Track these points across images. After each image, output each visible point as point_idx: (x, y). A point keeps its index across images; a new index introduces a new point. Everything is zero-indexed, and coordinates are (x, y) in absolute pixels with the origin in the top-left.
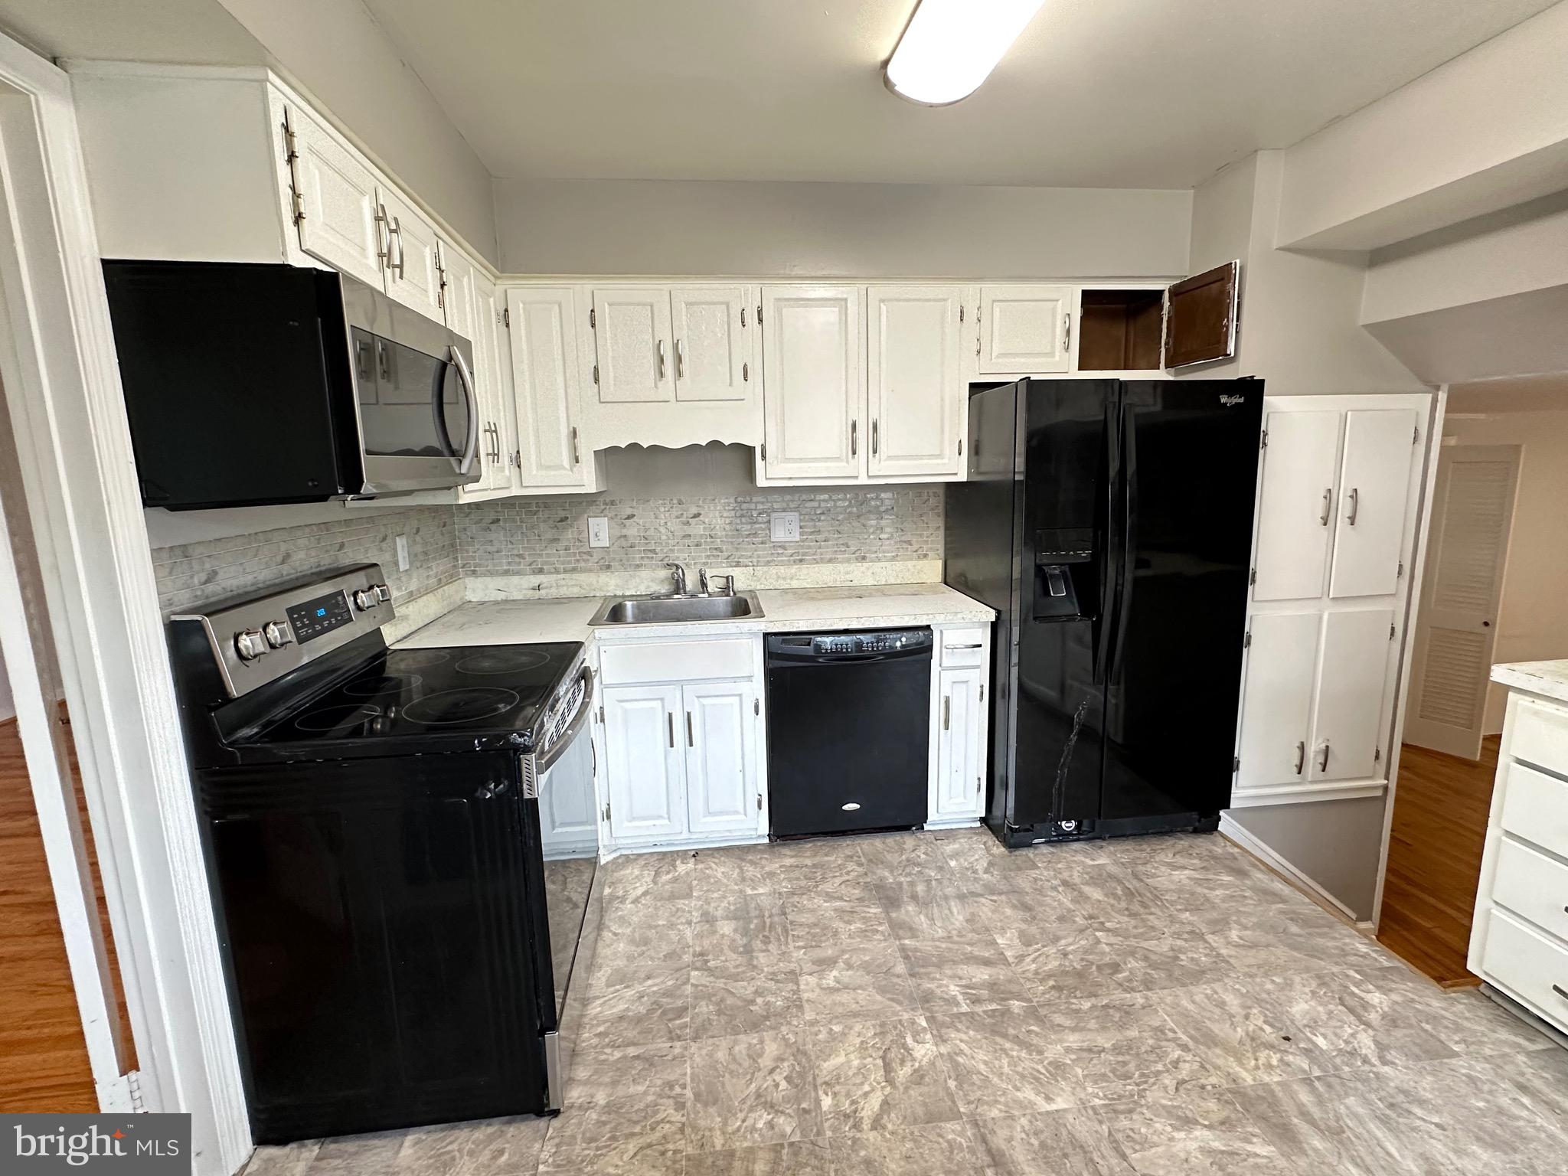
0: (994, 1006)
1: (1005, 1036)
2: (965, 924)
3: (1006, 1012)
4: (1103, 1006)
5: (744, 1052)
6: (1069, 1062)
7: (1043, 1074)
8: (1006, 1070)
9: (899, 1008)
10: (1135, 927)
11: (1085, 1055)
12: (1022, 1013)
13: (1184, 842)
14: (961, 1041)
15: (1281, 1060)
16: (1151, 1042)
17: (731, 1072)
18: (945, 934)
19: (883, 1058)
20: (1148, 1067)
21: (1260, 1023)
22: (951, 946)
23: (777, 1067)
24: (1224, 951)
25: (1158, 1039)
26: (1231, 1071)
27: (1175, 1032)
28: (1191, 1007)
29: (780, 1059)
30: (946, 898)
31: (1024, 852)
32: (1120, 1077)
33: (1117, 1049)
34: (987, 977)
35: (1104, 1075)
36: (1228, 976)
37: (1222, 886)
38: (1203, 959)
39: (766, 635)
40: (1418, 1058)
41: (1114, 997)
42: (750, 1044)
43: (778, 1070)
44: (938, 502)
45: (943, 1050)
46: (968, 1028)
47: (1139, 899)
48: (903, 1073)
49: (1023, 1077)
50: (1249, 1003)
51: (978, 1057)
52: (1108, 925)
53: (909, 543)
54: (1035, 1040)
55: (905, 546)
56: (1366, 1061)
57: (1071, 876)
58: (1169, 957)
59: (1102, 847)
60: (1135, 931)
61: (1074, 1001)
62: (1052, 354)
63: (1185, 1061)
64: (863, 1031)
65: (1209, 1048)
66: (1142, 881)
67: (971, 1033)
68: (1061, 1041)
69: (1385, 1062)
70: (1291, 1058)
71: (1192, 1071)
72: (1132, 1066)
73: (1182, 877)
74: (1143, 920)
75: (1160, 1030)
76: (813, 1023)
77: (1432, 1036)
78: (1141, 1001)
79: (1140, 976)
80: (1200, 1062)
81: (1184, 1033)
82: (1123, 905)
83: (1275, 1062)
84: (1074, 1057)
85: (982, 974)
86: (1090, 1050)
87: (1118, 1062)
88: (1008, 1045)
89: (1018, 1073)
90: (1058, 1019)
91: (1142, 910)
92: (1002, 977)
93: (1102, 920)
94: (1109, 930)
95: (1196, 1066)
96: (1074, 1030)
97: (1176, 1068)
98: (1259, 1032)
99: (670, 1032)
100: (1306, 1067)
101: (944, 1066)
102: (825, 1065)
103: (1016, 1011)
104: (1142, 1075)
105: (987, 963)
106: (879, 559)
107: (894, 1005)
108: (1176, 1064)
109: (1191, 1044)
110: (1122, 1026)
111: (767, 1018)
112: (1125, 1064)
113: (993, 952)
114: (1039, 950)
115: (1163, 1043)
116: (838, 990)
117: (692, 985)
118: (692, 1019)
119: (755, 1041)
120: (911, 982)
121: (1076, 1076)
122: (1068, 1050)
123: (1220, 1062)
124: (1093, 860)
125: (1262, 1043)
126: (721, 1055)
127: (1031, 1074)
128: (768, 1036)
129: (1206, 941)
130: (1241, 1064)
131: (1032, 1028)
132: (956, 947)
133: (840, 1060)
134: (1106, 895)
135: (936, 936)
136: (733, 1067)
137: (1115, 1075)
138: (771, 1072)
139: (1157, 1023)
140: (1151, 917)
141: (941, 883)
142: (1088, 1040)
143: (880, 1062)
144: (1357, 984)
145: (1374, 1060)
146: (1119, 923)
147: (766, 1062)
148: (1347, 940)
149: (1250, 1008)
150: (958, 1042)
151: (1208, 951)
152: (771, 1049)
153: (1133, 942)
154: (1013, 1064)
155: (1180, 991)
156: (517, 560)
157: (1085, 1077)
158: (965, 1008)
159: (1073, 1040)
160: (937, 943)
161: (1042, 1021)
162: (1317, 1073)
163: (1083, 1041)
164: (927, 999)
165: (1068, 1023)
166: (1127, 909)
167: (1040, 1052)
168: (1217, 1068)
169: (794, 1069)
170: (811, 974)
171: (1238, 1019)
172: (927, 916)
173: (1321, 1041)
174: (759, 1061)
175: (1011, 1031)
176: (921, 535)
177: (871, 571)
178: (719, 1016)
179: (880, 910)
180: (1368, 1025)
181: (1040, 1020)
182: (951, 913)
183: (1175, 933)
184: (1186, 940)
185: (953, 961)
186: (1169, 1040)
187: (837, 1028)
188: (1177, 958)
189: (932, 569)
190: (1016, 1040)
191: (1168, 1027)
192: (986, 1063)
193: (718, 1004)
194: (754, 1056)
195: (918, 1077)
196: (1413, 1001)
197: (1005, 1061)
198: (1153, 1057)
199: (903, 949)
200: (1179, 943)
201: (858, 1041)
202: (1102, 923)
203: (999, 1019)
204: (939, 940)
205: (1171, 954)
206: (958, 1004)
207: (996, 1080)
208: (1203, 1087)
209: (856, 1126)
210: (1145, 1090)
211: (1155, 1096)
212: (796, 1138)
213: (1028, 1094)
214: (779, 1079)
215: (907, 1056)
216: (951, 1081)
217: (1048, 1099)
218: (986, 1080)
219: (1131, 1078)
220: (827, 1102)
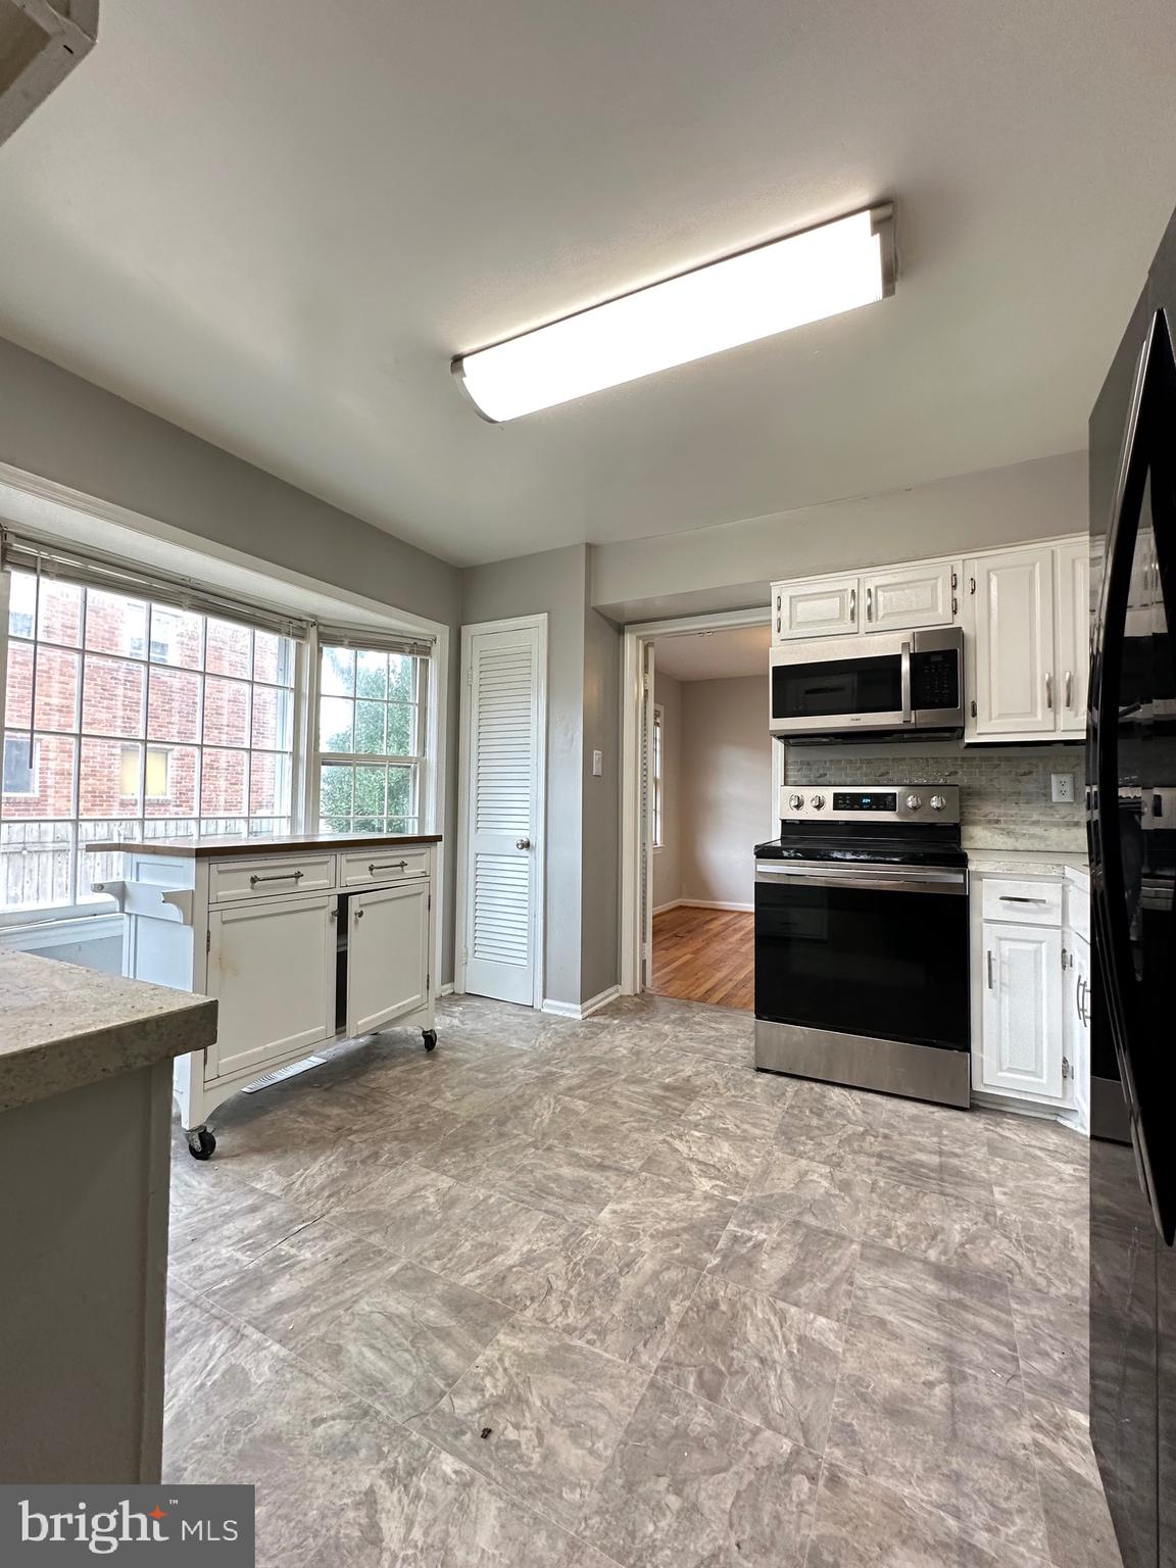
1: (685, 1230)
4: (664, 1319)
6: (630, 1244)
8: (654, 1210)
11: (627, 1259)
12: (700, 1256)
14: (699, 1205)
16: (598, 1313)
19: (713, 1166)
20: (581, 1285)
25: (594, 1320)
26: (521, 1336)
32: (592, 1260)
33: (612, 1282)
35: (601, 1254)
41: (667, 1340)
45: (698, 1193)
46: (709, 1216)
48: (693, 1167)
51: (677, 1204)
54: (665, 1243)
61: (687, 1303)
63: (560, 1314)
67: (703, 1215)
68: (652, 1257)
70: (473, 1402)
71: (549, 1308)
72: (592, 1276)
80: (548, 1324)
81: (581, 1346)
83: (488, 1381)
84: (632, 1251)
86: (628, 1265)
87: (603, 1272)
88: (674, 1225)
89: (646, 1213)
90: (674, 1273)
95: (549, 1316)
96: (656, 1275)
97: (562, 1301)
101: (683, 1185)
103: (705, 1254)
104: (579, 1274)
108: (565, 1306)
109: (567, 1339)
110: (630, 1309)
112: (598, 1274)
116: (801, 1177)
120: (788, 1217)
121: (616, 1238)
122: (640, 1253)
123: (535, 1338)
125: (507, 1402)
127: (639, 1218)
130: (517, 1353)
131: (679, 1251)
137: (595, 1259)
139: (611, 1338)
142: (637, 1273)
143: (711, 1163)
150: (699, 1203)
154: (656, 1216)
157: (611, 1243)
158: (731, 1227)
159: (647, 1265)
161: (681, 1262)
163: (639, 1268)
164: (760, 1215)
165: (666, 1276)
168: (533, 1329)
175: (686, 1236)
181: (684, 1262)
186: (587, 1326)
190: (676, 1233)
192: (669, 1204)
197: (662, 1214)
198: (585, 1297)
201: (738, 1163)
203: (705, 1239)
207: (651, 1200)
208: (532, 1299)
209: (672, 1136)
210: (569, 1264)
211: (558, 1265)
212: (682, 1117)
213: (627, 1205)
214: (729, 1126)
215: (704, 1174)
216: (669, 1181)
217: (614, 1212)
218: (654, 1196)
219: (584, 1265)
220: (697, 1134)
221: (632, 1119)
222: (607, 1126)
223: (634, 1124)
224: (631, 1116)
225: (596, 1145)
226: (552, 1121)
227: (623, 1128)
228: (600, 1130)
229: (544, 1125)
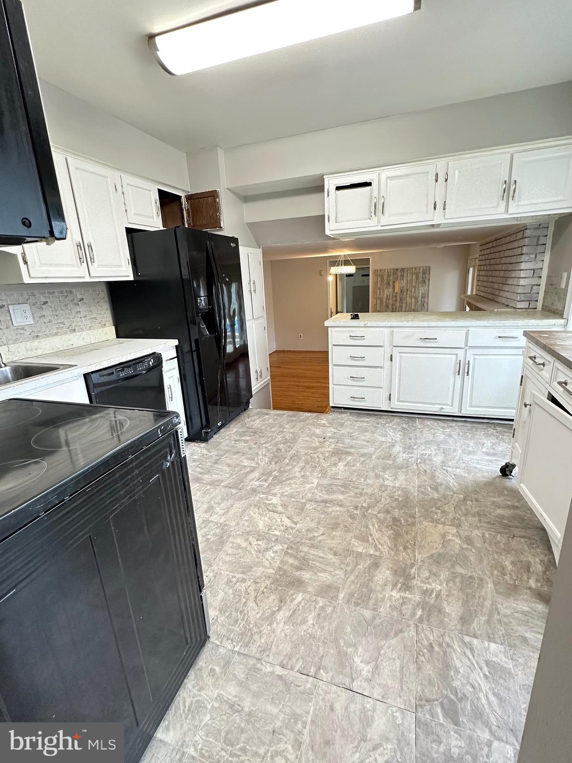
0: (272, 478)
1: (284, 481)
2: (229, 468)
3: (276, 477)
4: (290, 458)
5: (233, 550)
6: (303, 474)
7: (304, 480)
8: (296, 486)
9: (252, 499)
10: (268, 439)
11: (303, 470)
13: (245, 414)
14: (278, 490)
16: (308, 457)
17: (240, 558)
18: (229, 474)
19: (270, 511)
20: (316, 462)
21: (316, 439)
22: (236, 475)
24: (291, 431)
26: (327, 450)
28: (303, 445)
29: (246, 540)
30: (212, 466)
31: (211, 441)
32: (315, 468)
33: (306, 464)
35: (312, 470)
36: (299, 435)
38: (290, 435)
39: (86, 376)
40: (342, 427)
41: (289, 455)
42: (231, 547)
43: (251, 542)
45: (278, 496)
46: (275, 487)
47: (258, 432)
48: (280, 509)
49: (302, 484)
51: (288, 490)
54: (291, 476)
55: (94, 320)
56: (338, 433)
57: (234, 438)
59: (229, 427)
61: (284, 462)
63: (318, 455)
64: (253, 512)
65: (318, 450)
66: (252, 428)
67: (277, 487)
68: (295, 471)
69: (340, 431)
70: (330, 441)
71: (322, 456)
74: (267, 436)
75: (306, 454)
76: (238, 524)
78: (294, 452)
79: (287, 447)
80: (321, 453)
81: (310, 451)
82: (257, 436)
83: (329, 443)
84: (302, 472)
85: (256, 474)
88: (288, 482)
90: (288, 468)
91: (263, 434)
92: (261, 471)
94: (264, 443)
96: (294, 467)
97: (319, 458)
98: (319, 441)
100: (334, 440)
101: (285, 499)
102: (260, 527)
103: (277, 474)
104: (317, 464)
105: (252, 471)
107: (249, 499)
109: (314, 452)
110: (300, 459)
111: (222, 537)
112: (312, 465)
113: (248, 468)
114: (258, 459)
116: (228, 511)
119: (231, 545)
120: (243, 491)
122: (299, 472)
124: (232, 431)
125: (323, 442)
128: (231, 540)
130: (326, 448)
131: (286, 474)
132: (238, 474)
133: (261, 524)
134: (250, 437)
135: (228, 477)
136: (238, 556)
138: (250, 544)
139: (304, 453)
140: (267, 434)
142: (299, 467)
143: (271, 513)
144: (318, 421)
145: (338, 431)
146: (263, 440)
147: (244, 544)
149: (311, 438)
151: (288, 433)
152: (239, 541)
153: (273, 442)
154: (296, 484)
155: (297, 444)
157: (310, 473)
158: (267, 484)
159: (297, 469)
160: (231, 478)
162: (336, 440)
164: (254, 491)
165: (290, 467)
166: (260, 436)
167: (296, 477)
168: (324, 452)
169: (255, 537)
170: (211, 516)
171: (313, 441)
173: (329, 435)
174: (242, 546)
180: (329, 427)
181: (285, 471)
182: (220, 468)
183: (277, 434)
184: (281, 434)
185: (243, 478)
186: (310, 454)
187: (246, 518)
188: (286, 439)
189: (111, 330)
190: (288, 479)
192: (291, 489)
194: (238, 547)
195: (284, 506)
196: (327, 419)
197: (293, 485)
198: (313, 459)
199: (225, 487)
201: (257, 515)
202: (260, 443)
203: (277, 479)
205: (283, 439)
206: (264, 485)
207: (299, 490)
208: (328, 457)
209: (292, 528)
210: (322, 466)
211: (325, 465)
212: (286, 546)
213: (308, 486)
214: (256, 543)
215: (274, 505)
216: (292, 499)
217: (313, 483)
218: (297, 492)
219: (317, 466)
220: (277, 533)
221: (319, 538)
222: (333, 529)
223: (316, 534)
224: (320, 542)
225: (333, 514)
226: (367, 527)
227: (322, 530)
228: (335, 526)
229: (370, 524)
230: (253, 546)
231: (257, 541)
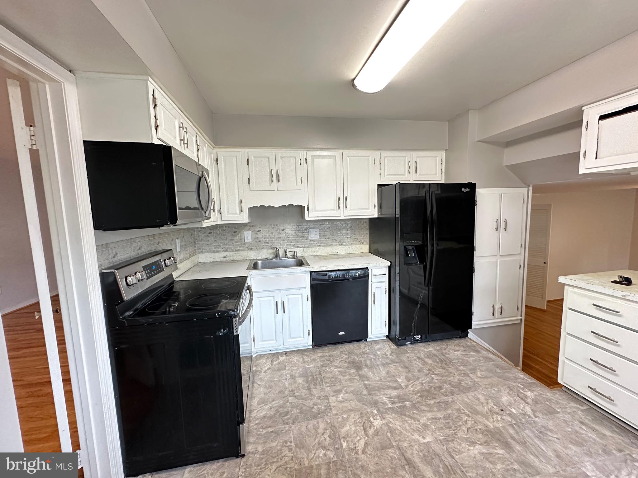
0: (400, 405)
1: (405, 415)
2: (386, 374)
3: (405, 406)
4: (438, 402)
5: (312, 427)
6: (429, 423)
7: (421, 429)
8: (407, 428)
9: (366, 407)
10: (445, 373)
11: (434, 420)
12: (410, 406)
13: (457, 341)
14: (390, 418)
15: (501, 418)
16: (456, 414)
17: (308, 435)
18: (379, 379)
19: (363, 426)
20: (457, 424)
21: (492, 405)
22: (382, 383)
23: (325, 432)
24: (476, 380)
25: (458, 413)
26: (485, 423)
27: (464, 410)
28: (468, 401)
29: (325, 429)
30: (378, 365)
31: (403, 347)
32: (447, 428)
33: (445, 418)
34: (396, 394)
35: (442, 427)
36: (479, 389)
37: (473, 356)
38: (470, 383)
39: (311, 272)
40: (546, 415)
41: (441, 399)
42: (314, 424)
43: (325, 433)
44: (367, 225)
45: (384, 422)
46: (392, 413)
47: (445, 362)
48: (371, 432)
49: (414, 430)
50: (487, 398)
51: (397, 424)
52: (435, 372)
53: (357, 239)
54: (416, 416)
55: (356, 240)
56: (529, 417)
57: (420, 355)
58: (458, 383)
59: (429, 344)
60: (445, 374)
61: (427, 401)
62: (404, 175)
63: (469, 421)
64: (355, 416)
65: (476, 415)
66: (445, 356)
67: (393, 415)
68: (425, 416)
69: (536, 417)
70: (504, 417)
71: (472, 424)
72: (451, 423)
73: (458, 354)
74: (447, 370)
75: (458, 410)
76: (336, 415)
77: (550, 406)
78: (451, 399)
79: (449, 391)
81: (467, 410)
82: (440, 365)
83: (499, 419)
84: (430, 421)
85: (394, 393)
86: (436, 419)
87: (446, 422)
88: (407, 419)
89: (412, 429)
90: (423, 408)
91: (446, 366)
92: (401, 393)
93: (433, 371)
94: (436, 374)
95: (473, 422)
96: (429, 411)
97: (466, 423)
98: (492, 408)
99: (284, 421)
100: (510, 420)
101: (385, 428)
102: (342, 430)
103: (408, 406)
104: (455, 427)
105: (395, 388)
106: (347, 245)
107: (364, 406)
108: (466, 421)
109: (470, 414)
110: (445, 409)
111: (319, 414)
112: (448, 423)
113: (397, 384)
114: (413, 383)
115: (461, 415)
116: (343, 402)
117: (290, 403)
118: (291, 416)
119: (315, 423)
120: (369, 397)
121: (432, 429)
122: (428, 419)
123: (481, 420)
124: (427, 349)
125: (494, 412)
126: (304, 429)
127: (417, 429)
128: (320, 420)
129: (470, 377)
130: (488, 420)
131: (415, 412)
132: (384, 383)
133: (347, 428)
134: (433, 362)
135: (376, 380)
136: (308, 433)
138: (323, 434)
139: (457, 407)
140: (450, 369)
141: (375, 360)
142: (435, 415)
143: (362, 428)
144: (522, 389)
145: (532, 416)
146: (439, 371)
147: (321, 431)
148: (516, 374)
149: (488, 400)
150: (389, 419)
151: (471, 380)
152: (322, 426)
153: (445, 378)
154: (410, 425)
155: (463, 395)
156: (218, 247)
157: (435, 429)
158: (390, 406)
159: (429, 415)
160: (377, 382)
161: (418, 409)
162: (514, 422)
163: (433, 416)
164: (375, 403)
165: (426, 409)
166: (441, 366)
167: (419, 421)
168: (480, 422)
169: (331, 432)
170: (333, 396)
171: (485, 404)
172: (372, 372)
173: (513, 410)
174: (318, 430)
175: (407, 413)
176: (361, 236)
177: (344, 249)
178: (301, 414)
179: (355, 371)
180: (528, 403)
181: (417, 409)
182: (380, 370)
183: (459, 374)
184: (463, 377)
185: (383, 388)
186: (462, 413)
187: (345, 416)
188: (461, 383)
189: (365, 248)
190: (409, 416)
191: (461, 408)
192: (400, 426)
193: (300, 410)
194: (316, 428)
195: (377, 433)
196: (541, 394)
197: (407, 425)
198: (458, 420)
199: (365, 385)
200: (461, 378)
201: (353, 420)
202: (433, 372)
203: (402, 409)
204: (377, 381)
205: (458, 382)
206: (387, 404)
207: (404, 432)
208: (476, 430)
209: (356, 453)
210: (457, 432)
211: (460, 434)
212: (335, 459)
213: (416, 436)
215: (371, 425)
216: (388, 433)
217: (424, 438)
218: (401, 432)
219: (451, 428)
220: (345, 444)
230: (322, 437)
231: (328, 436)
